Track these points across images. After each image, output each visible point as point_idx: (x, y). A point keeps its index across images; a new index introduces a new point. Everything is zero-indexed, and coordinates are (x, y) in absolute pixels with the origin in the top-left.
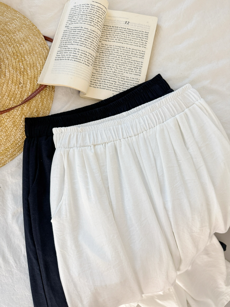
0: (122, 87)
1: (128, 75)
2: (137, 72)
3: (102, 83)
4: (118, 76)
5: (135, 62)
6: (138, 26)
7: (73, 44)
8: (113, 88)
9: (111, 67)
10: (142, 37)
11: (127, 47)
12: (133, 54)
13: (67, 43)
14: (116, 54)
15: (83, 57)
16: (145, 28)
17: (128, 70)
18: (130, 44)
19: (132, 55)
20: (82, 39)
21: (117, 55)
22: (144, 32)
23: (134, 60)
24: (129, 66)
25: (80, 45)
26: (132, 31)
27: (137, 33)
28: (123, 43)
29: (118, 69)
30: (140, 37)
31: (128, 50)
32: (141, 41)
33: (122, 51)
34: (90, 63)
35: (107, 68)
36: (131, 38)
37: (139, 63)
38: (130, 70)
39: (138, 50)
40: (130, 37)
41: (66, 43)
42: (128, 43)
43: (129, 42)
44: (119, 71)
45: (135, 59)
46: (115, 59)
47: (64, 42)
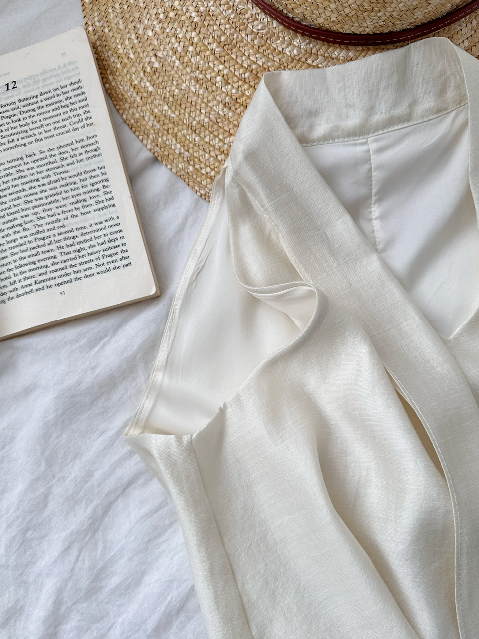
0: (79, 260)
1: (80, 221)
2: (102, 201)
3: (16, 278)
4: (52, 239)
5: (82, 177)
6: (44, 80)
8: (55, 278)
9: (21, 225)
10: (68, 102)
11: (43, 150)
12: (67, 158)
14: (19, 182)
16: (65, 72)
17: (72, 207)
18: (46, 138)
19: (64, 163)
21: (23, 184)
22: (68, 86)
23: (76, 173)
24: (71, 197)
26: (35, 100)
27: (51, 98)
28: (25, 145)
29: (44, 218)
30: (63, 104)
31: (48, 154)
32: (71, 114)
33: (32, 168)
35: (11, 231)
36: (41, 121)
37: (93, 174)
38: (79, 205)
39: (74, 142)
40: (37, 118)
42: (38, 137)
43: (40, 133)
44: (49, 223)
45: (77, 168)
46: (23, 198)
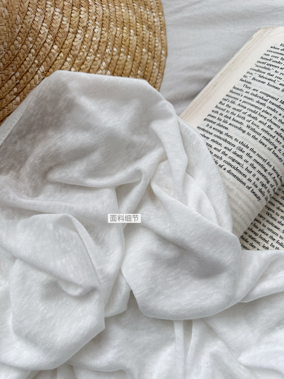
7: (244, 132)
13: (230, 121)
15: (254, 172)
20: (272, 129)
25: (261, 143)
34: (266, 194)
41: (226, 119)
47: (225, 113)
